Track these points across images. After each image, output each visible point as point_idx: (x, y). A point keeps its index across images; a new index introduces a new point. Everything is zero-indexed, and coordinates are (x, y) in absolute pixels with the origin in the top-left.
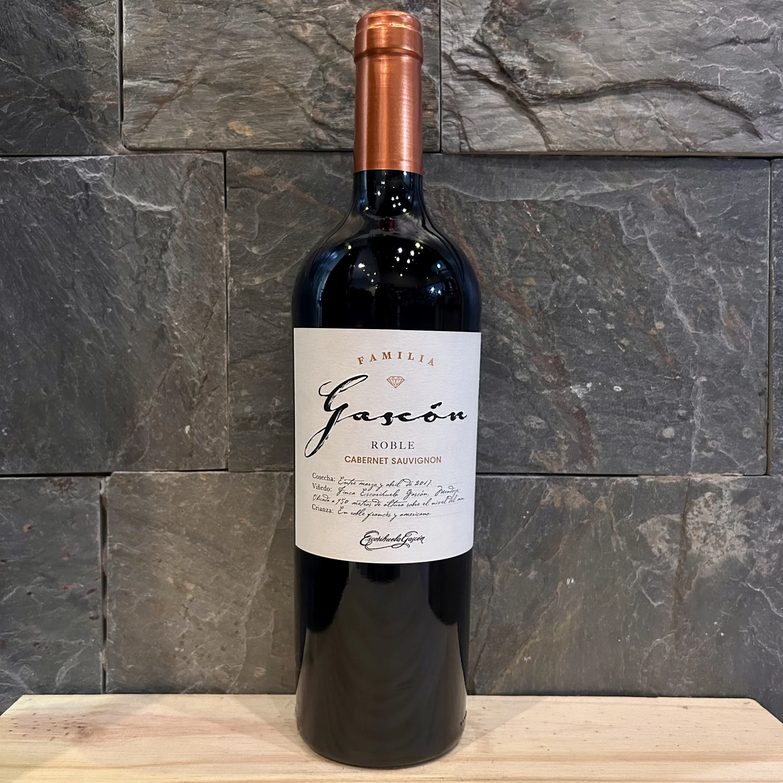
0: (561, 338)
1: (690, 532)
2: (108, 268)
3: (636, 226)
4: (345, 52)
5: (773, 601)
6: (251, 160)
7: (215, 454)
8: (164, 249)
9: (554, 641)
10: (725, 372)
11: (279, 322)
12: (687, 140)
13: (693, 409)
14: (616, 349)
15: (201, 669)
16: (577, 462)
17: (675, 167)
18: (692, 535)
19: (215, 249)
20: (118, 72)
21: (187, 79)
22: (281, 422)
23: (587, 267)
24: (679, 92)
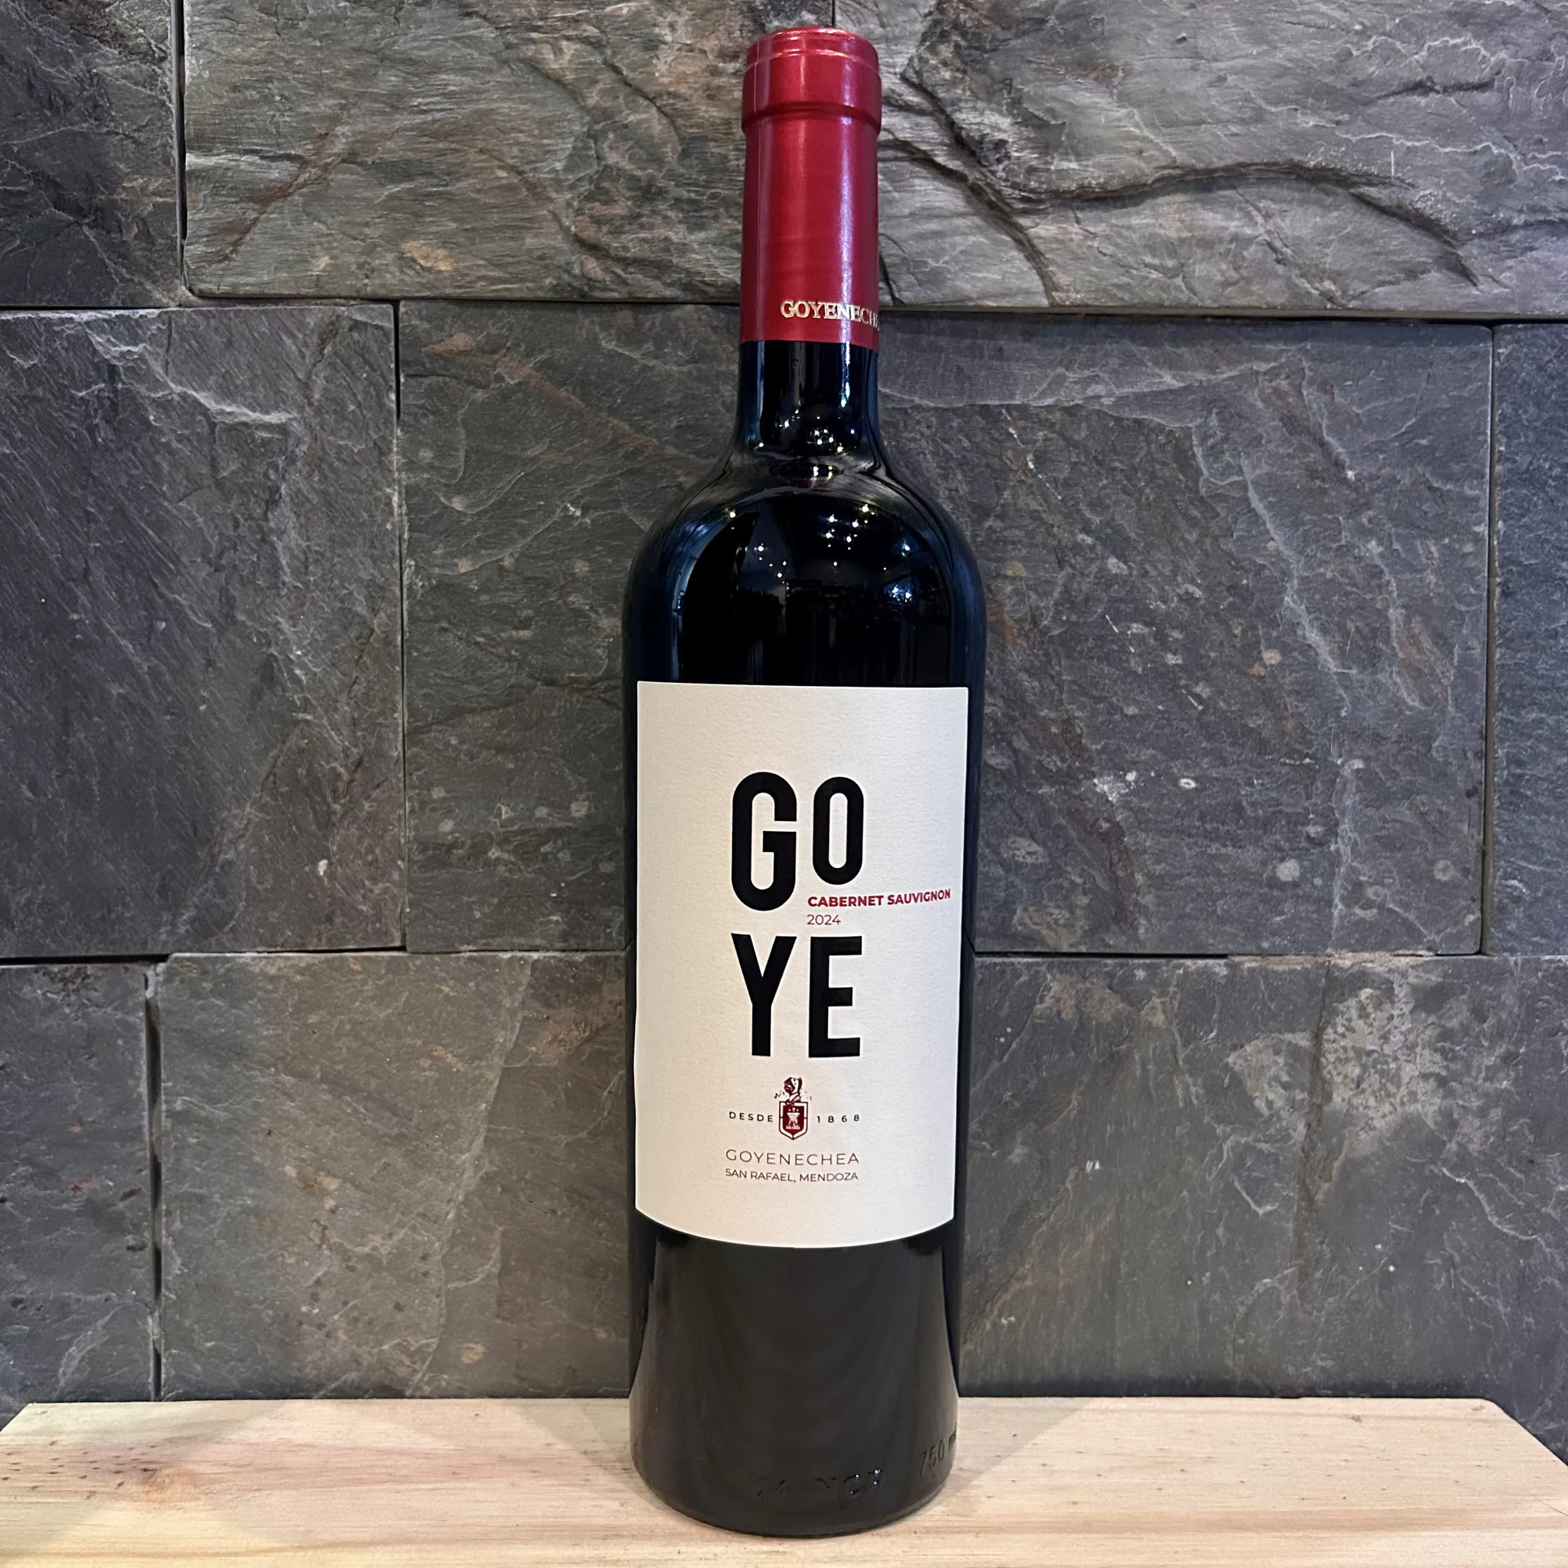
0: (1074, 682)
1: (1330, 1067)
2: (159, 541)
3: (1227, 457)
4: (641, 100)
5: (1490, 1202)
6: (449, 320)
7: (378, 917)
8: (272, 501)
9: (1061, 1284)
10: (1399, 752)
11: (508, 651)
12: (1328, 285)
13: (1337, 825)
14: (1183, 705)
15: (354, 1347)
16: (1107, 928)
17: (1304, 339)
18: (1335, 1073)
19: (377, 500)
20: (175, 136)
21: (318, 152)
22: (515, 852)
23: (1127, 539)
24: (1313, 189)
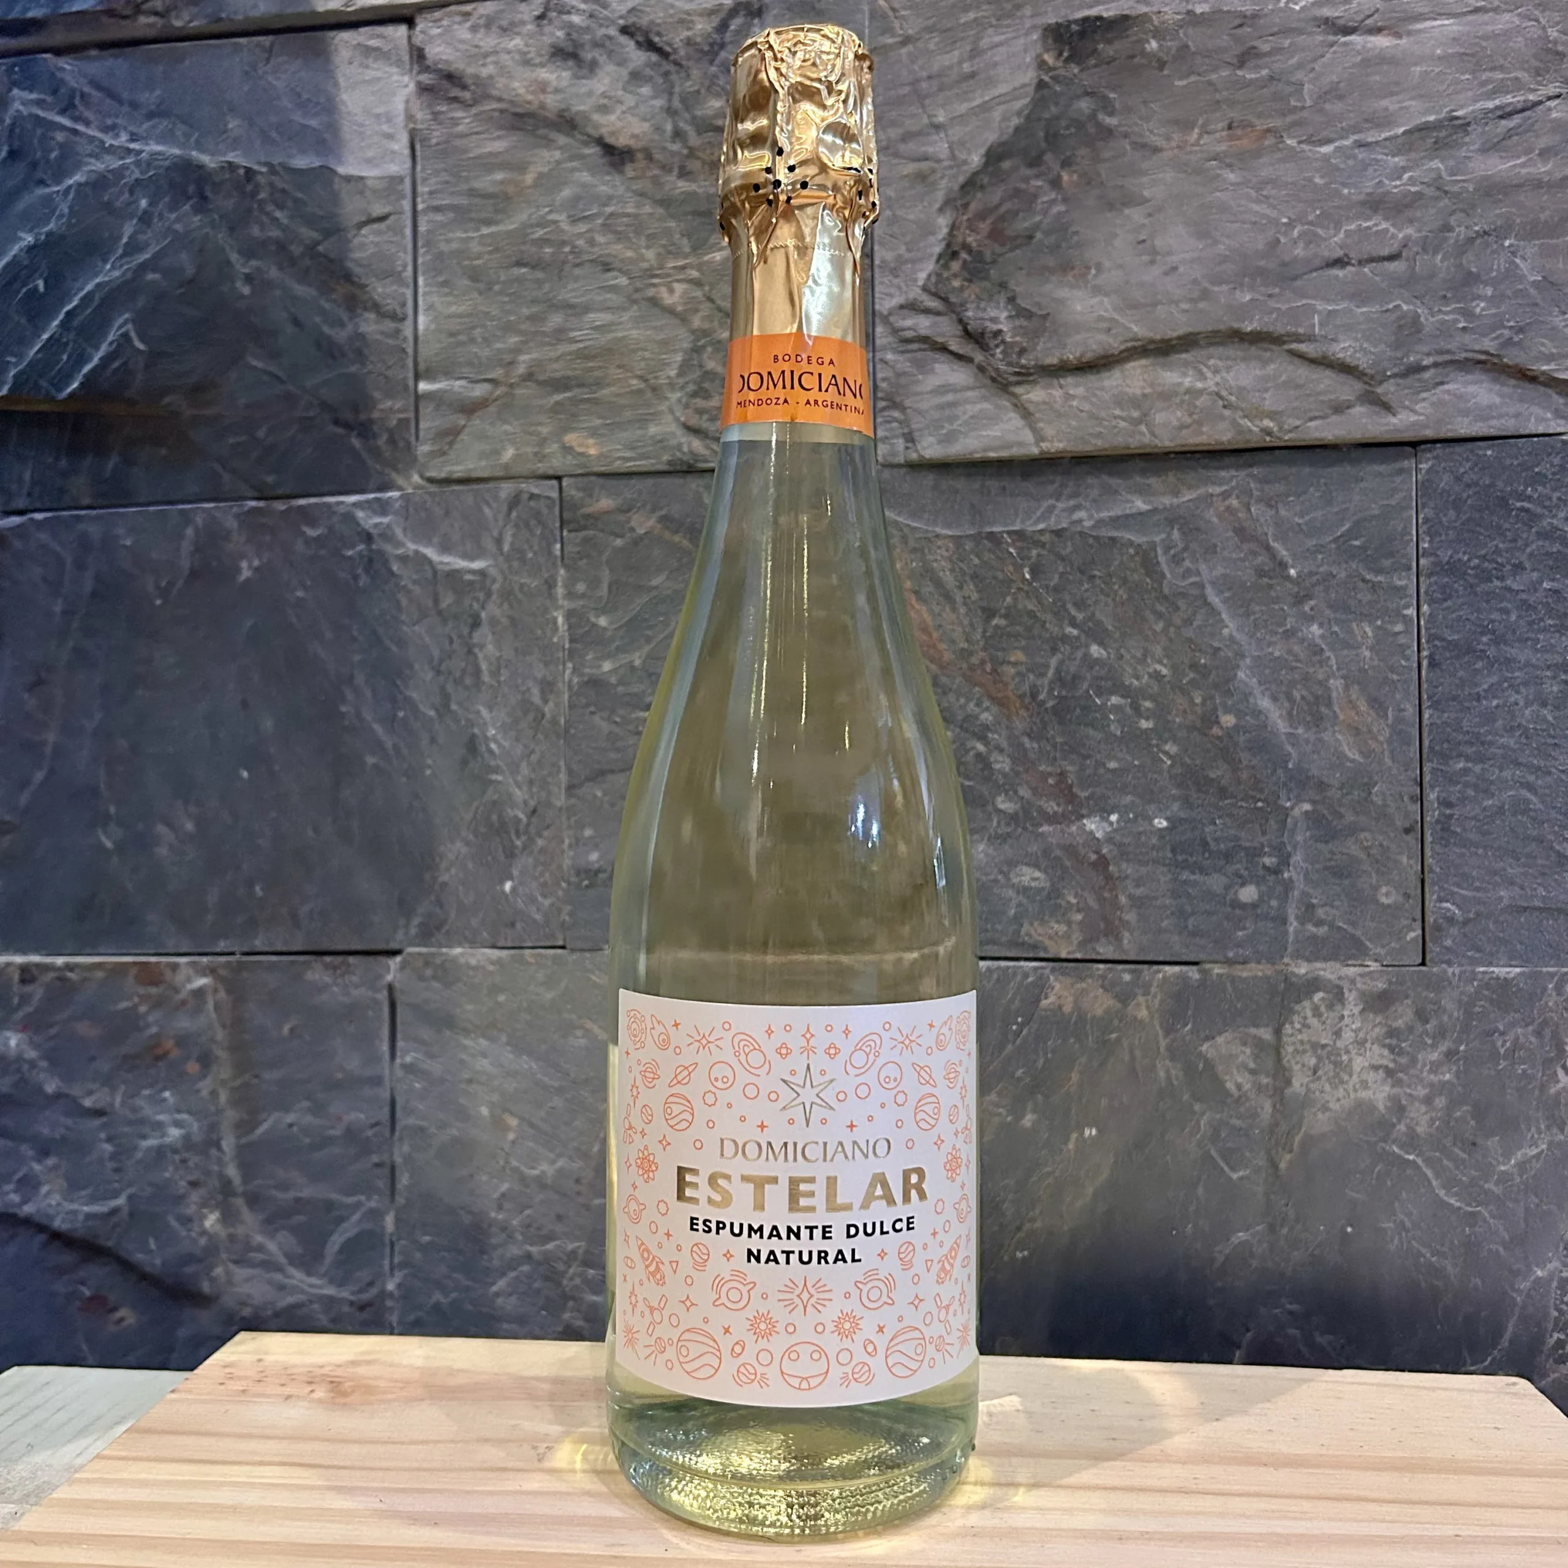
0: (1066, 743)
1: (1289, 1057)
2: (398, 653)
3: (1187, 563)
5: (1437, 1175)
6: (597, 489)
7: (547, 924)
8: (476, 624)
9: (1066, 1228)
10: (1343, 795)
12: (1268, 423)
13: (1289, 855)
14: (1156, 760)
15: (527, 1246)
16: (1098, 940)
17: (1251, 466)
18: (1293, 1062)
19: (548, 621)
20: (411, 370)
21: (507, 375)
23: (1106, 630)
24: (1253, 348)
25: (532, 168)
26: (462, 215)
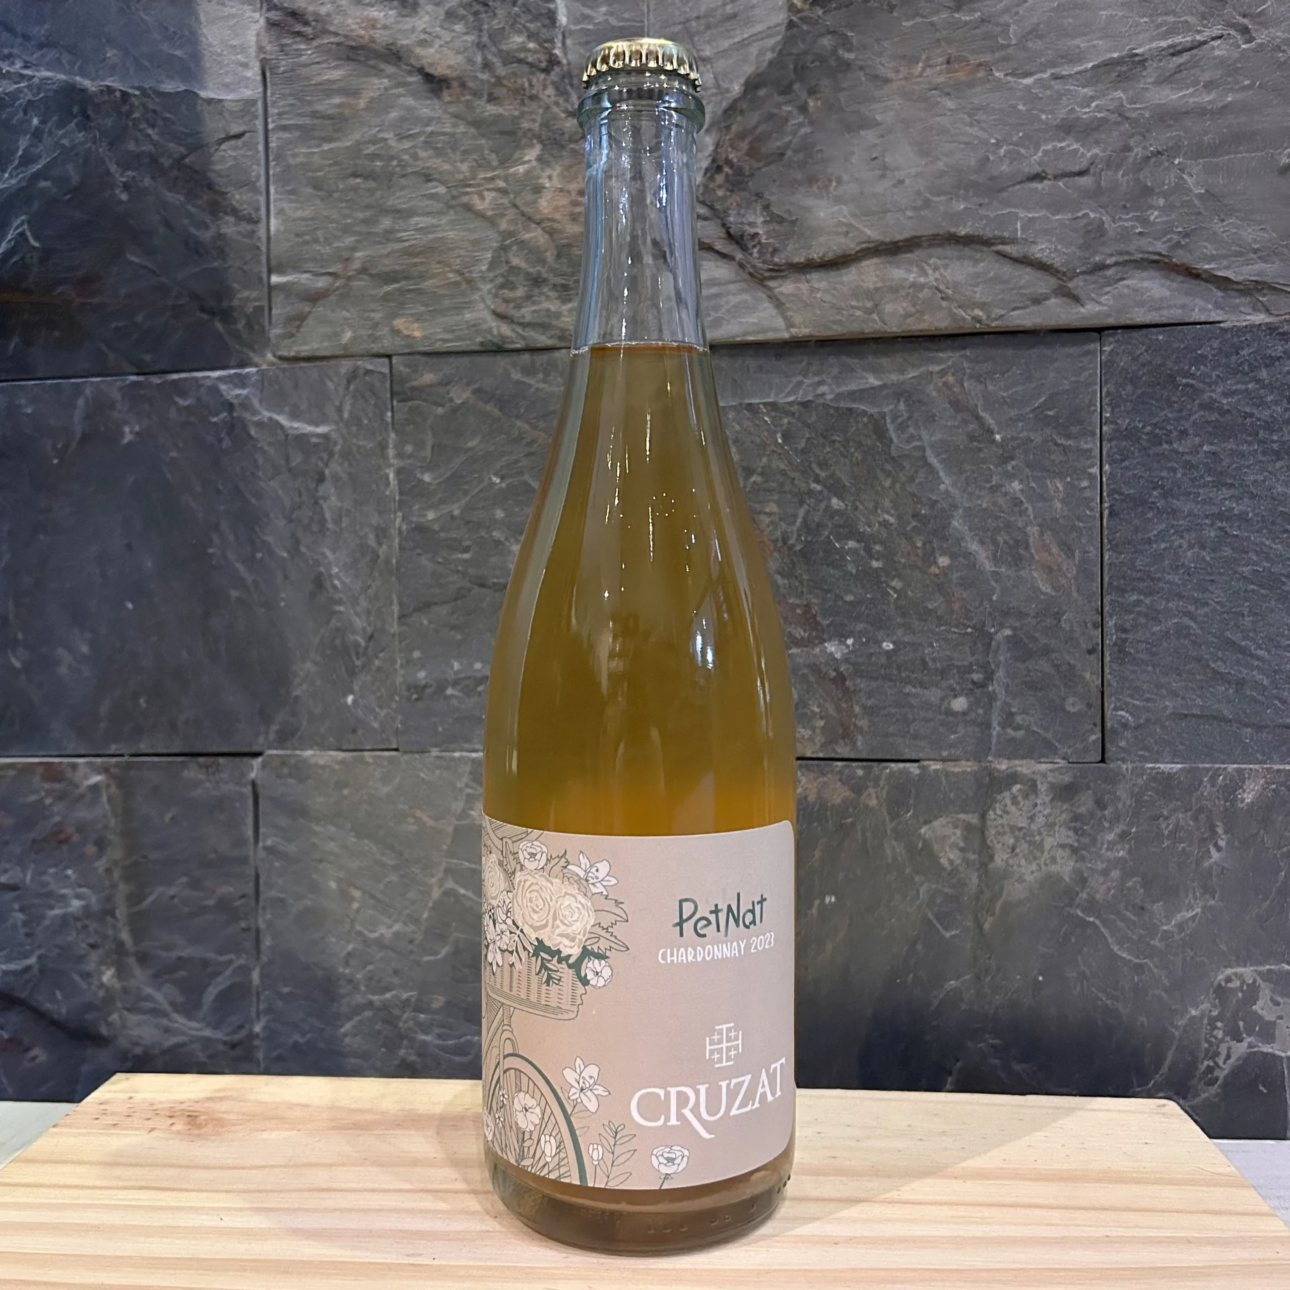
0: (811, 580)
1: (992, 838)
2: (256, 504)
3: (911, 430)
4: (532, 225)
5: (1112, 935)
6: (421, 366)
7: (384, 731)
8: (321, 479)
10: (1038, 623)
11: (456, 567)
12: (978, 312)
13: (993, 672)
14: (885, 594)
15: (369, 995)
16: (836, 742)
17: (964, 348)
18: (995, 842)
19: (381, 477)
20: (265, 265)
22: (461, 690)
23: (844, 486)
24: (967, 249)
25: (364, 95)
26: (306, 134)
